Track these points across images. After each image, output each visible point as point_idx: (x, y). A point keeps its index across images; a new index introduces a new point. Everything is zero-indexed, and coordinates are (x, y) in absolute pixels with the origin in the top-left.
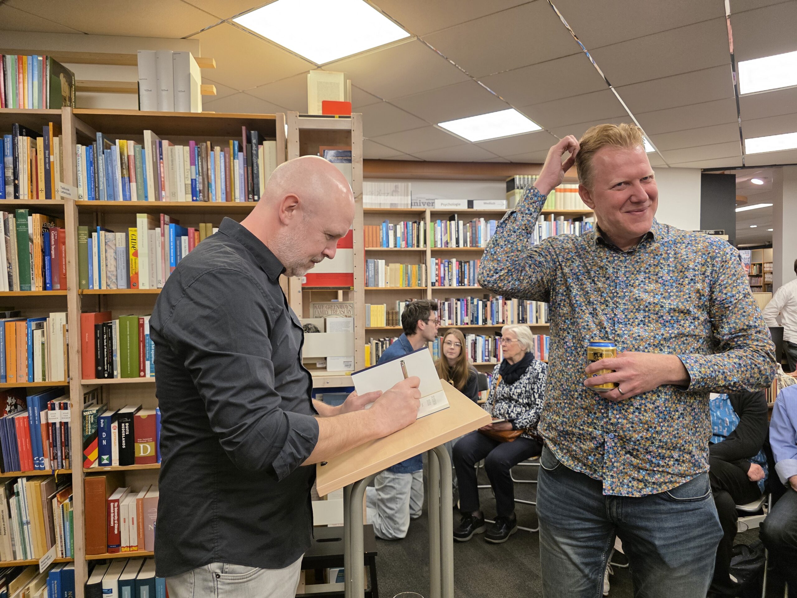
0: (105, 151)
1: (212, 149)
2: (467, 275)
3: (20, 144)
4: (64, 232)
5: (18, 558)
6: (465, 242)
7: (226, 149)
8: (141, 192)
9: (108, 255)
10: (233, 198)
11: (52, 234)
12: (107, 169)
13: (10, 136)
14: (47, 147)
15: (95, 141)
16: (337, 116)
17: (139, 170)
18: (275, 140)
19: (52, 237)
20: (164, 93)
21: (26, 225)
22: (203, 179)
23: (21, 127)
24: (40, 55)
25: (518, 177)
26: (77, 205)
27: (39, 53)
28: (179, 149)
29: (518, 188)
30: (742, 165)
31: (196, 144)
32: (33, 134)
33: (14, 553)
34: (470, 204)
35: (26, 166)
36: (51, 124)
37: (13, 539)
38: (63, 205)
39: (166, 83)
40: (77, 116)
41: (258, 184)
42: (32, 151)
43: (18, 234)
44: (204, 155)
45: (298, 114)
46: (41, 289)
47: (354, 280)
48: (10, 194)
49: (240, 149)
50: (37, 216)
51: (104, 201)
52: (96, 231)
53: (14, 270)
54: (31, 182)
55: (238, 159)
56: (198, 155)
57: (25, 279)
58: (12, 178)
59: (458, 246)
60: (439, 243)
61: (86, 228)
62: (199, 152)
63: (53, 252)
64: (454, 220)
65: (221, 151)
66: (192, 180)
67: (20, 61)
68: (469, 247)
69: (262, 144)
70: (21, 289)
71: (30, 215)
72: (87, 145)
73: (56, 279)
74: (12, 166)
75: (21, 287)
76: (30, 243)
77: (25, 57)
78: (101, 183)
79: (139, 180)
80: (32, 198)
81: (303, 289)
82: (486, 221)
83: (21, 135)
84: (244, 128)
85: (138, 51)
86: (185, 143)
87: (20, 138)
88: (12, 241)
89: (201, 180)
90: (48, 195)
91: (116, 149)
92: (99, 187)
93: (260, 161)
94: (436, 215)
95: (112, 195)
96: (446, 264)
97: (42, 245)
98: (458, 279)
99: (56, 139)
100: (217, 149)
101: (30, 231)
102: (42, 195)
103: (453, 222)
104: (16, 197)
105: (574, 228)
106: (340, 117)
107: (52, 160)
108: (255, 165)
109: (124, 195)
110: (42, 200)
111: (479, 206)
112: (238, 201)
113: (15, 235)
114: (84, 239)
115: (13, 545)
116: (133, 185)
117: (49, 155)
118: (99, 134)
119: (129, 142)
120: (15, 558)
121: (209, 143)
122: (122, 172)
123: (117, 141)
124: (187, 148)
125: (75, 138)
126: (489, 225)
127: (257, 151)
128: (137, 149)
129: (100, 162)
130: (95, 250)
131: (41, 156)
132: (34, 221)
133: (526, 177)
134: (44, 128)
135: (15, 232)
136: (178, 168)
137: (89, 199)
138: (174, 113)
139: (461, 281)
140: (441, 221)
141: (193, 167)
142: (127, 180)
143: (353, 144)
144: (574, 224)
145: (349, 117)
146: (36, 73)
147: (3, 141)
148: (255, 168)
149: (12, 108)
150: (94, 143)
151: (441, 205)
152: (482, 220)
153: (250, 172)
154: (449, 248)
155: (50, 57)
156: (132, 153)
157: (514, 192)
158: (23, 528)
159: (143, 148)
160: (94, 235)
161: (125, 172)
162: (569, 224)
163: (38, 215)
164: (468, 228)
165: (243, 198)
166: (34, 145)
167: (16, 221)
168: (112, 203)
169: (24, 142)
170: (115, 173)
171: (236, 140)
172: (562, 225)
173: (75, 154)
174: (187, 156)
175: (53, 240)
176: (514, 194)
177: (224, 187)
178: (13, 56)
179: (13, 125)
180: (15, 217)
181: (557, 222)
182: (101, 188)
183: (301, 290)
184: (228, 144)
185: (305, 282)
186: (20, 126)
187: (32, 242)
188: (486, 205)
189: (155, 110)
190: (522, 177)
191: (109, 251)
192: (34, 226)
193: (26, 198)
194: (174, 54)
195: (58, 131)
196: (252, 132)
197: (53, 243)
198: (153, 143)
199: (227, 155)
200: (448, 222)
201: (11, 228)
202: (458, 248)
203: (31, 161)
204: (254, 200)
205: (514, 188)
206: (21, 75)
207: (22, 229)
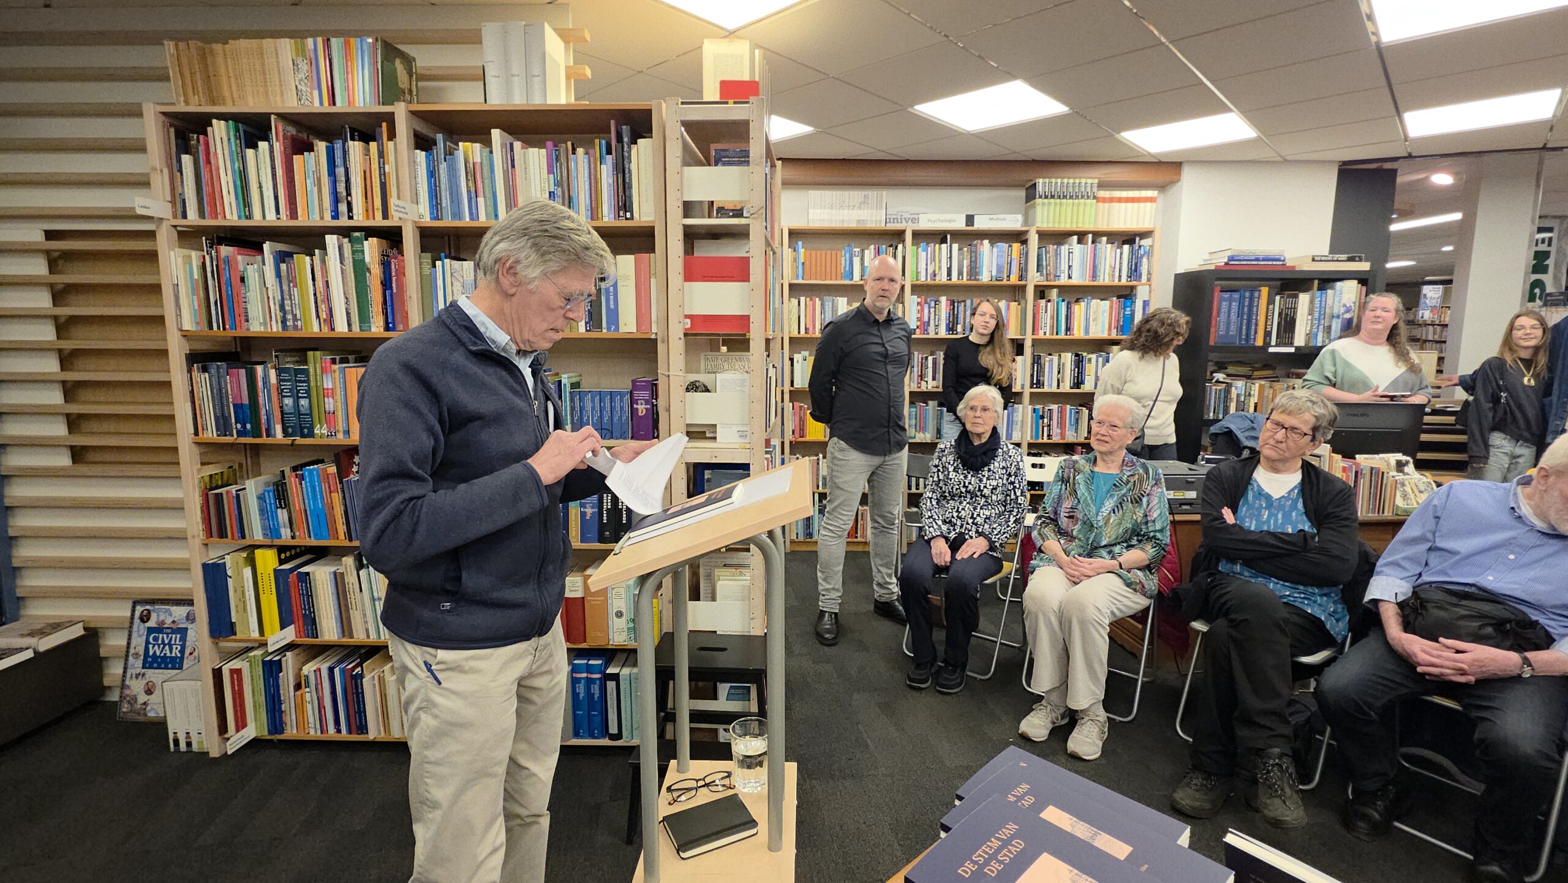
0: (447, 157)
1: (574, 153)
2: (961, 320)
3: (351, 151)
4: (403, 261)
5: (371, 637)
6: (960, 273)
7: (591, 151)
8: (491, 209)
9: (455, 289)
10: (600, 215)
11: (393, 264)
12: (450, 181)
13: (341, 141)
14: (381, 154)
15: (436, 145)
16: (731, 101)
17: (487, 181)
18: (651, 137)
19: (393, 267)
20: (515, 79)
21: (363, 252)
22: (563, 192)
23: (352, 131)
24: (369, 36)
25: (1041, 180)
26: (418, 227)
27: (369, 34)
28: (533, 152)
29: (1040, 197)
30: (1406, 155)
31: (555, 146)
32: (366, 137)
33: (367, 630)
34: (970, 220)
35: (359, 179)
36: (384, 124)
37: (365, 615)
38: (400, 228)
39: (517, 67)
40: (414, 113)
41: (631, 197)
42: (365, 160)
43: (354, 261)
44: (563, 159)
45: (680, 100)
46: (382, 329)
47: (751, 325)
48: (343, 214)
49: (609, 152)
50: (373, 241)
51: (447, 222)
52: (440, 259)
53: (351, 305)
54: (366, 198)
55: (605, 164)
56: (557, 162)
57: (364, 318)
58: (345, 194)
59: (950, 279)
60: (923, 274)
61: (429, 255)
62: (557, 156)
63: (394, 285)
64: (946, 243)
65: (587, 153)
66: (550, 193)
67: (347, 44)
68: (965, 280)
69: (636, 143)
70: (361, 330)
71: (366, 239)
72: (426, 151)
73: (398, 318)
74: (343, 179)
75: (360, 327)
76: (368, 274)
77: (352, 40)
78: (443, 198)
79: (489, 195)
80: (368, 218)
81: (686, 335)
82: (992, 244)
83: (353, 139)
84: (612, 122)
85: (483, 24)
86: (540, 145)
87: (351, 143)
88: (348, 270)
89: (560, 194)
90: (385, 216)
91: (460, 154)
92: (441, 204)
93: (633, 166)
94: (920, 236)
95: (457, 214)
96: (933, 304)
97: (382, 276)
98: (948, 325)
99: (391, 144)
100: (580, 151)
101: (367, 259)
102: (379, 215)
103: (944, 246)
104: (351, 218)
105: (1121, 254)
106: (735, 103)
107: (387, 170)
108: (627, 171)
109: (471, 214)
110: (379, 221)
111: (982, 223)
112: (606, 219)
113: (351, 264)
114: (427, 269)
115: (366, 622)
116: (481, 200)
117: (384, 164)
118: (440, 137)
119: (474, 144)
120: (368, 637)
121: (569, 144)
122: (467, 185)
123: (461, 144)
124: (543, 151)
125: (412, 142)
126: (995, 249)
127: (629, 152)
128: (484, 154)
129: (441, 172)
130: (440, 283)
131: (375, 166)
132: (371, 247)
133: (1053, 180)
134: (378, 130)
135: (351, 260)
136: (532, 178)
137: (431, 219)
138: (527, 105)
139: (951, 329)
140: (927, 244)
141: (551, 176)
142: (473, 195)
143: (751, 140)
144: (1121, 248)
145: (747, 103)
146: (366, 59)
147: (333, 147)
148: (627, 176)
149: (341, 106)
150: (434, 147)
151: (926, 223)
152: (986, 242)
153: (620, 180)
154: (937, 282)
155: (382, 39)
156: (478, 160)
157: (1034, 203)
158: (374, 604)
159: (491, 152)
160: (438, 263)
161: (471, 184)
162: (1114, 249)
163: (375, 239)
164: (965, 253)
165: (612, 216)
166: (367, 152)
167: (352, 246)
168: (457, 223)
169: (355, 148)
170: (460, 186)
171: (603, 139)
172: (1104, 250)
173: (413, 163)
174: (544, 160)
175: (393, 270)
176: (1034, 206)
177: (588, 202)
178: (339, 39)
179: (343, 127)
180: (350, 241)
181: (1096, 246)
182: (444, 205)
183: (682, 337)
184: (593, 143)
185: (689, 326)
186: (350, 128)
187: (370, 273)
188: (992, 221)
189: (504, 102)
190: (1047, 180)
191: (455, 284)
192: (371, 253)
193: (361, 218)
194: (525, 26)
195: (392, 136)
196: (624, 127)
197: (393, 274)
198: (503, 145)
199: (592, 159)
200: (937, 246)
201: (346, 255)
202: (949, 282)
203: (365, 172)
204: (626, 219)
205: (1035, 198)
206: (349, 64)
207: (358, 256)
